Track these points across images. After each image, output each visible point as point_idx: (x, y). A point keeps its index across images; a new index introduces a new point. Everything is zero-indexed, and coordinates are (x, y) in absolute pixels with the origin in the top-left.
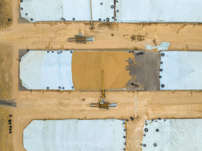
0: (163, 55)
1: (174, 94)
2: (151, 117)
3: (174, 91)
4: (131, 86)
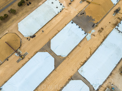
0: (85, 33)
1: (64, 24)
2: (64, 10)
3: (66, 25)
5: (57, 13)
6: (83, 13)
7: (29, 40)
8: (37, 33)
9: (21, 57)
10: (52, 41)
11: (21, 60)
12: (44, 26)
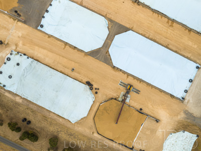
1: (49, 39)
3: (50, 36)
4: (14, 13)
5: (30, 60)
6: (16, 12)
7: (98, 89)
8: (80, 80)
9: (129, 89)
10: (87, 50)
11: (134, 88)
12: (65, 74)
